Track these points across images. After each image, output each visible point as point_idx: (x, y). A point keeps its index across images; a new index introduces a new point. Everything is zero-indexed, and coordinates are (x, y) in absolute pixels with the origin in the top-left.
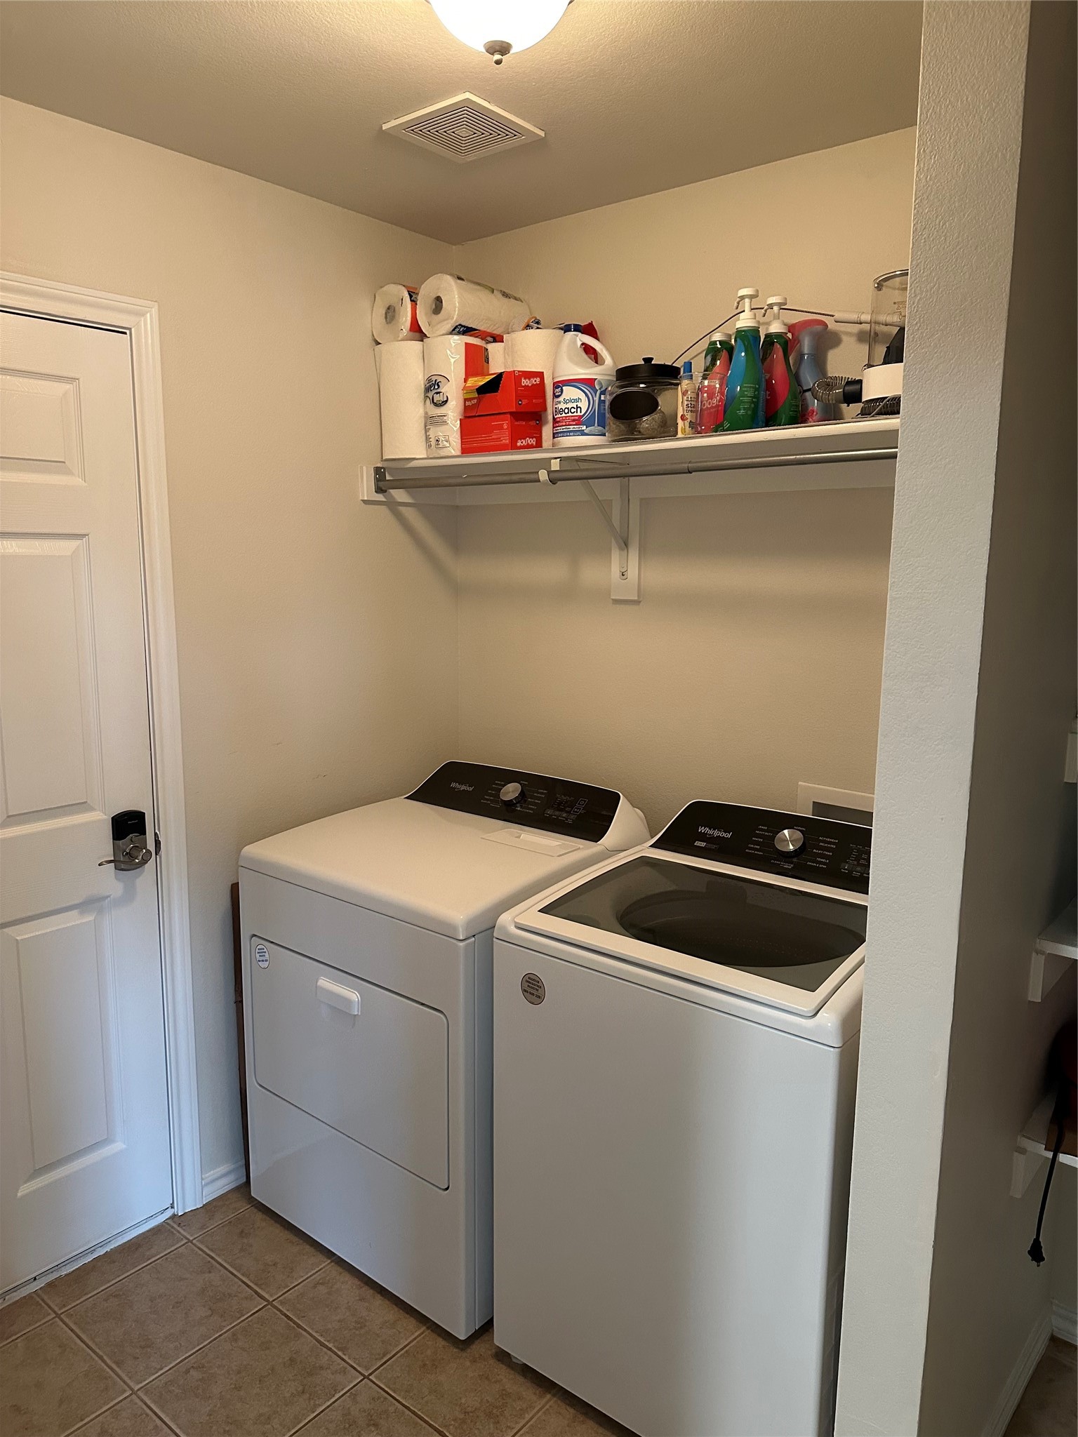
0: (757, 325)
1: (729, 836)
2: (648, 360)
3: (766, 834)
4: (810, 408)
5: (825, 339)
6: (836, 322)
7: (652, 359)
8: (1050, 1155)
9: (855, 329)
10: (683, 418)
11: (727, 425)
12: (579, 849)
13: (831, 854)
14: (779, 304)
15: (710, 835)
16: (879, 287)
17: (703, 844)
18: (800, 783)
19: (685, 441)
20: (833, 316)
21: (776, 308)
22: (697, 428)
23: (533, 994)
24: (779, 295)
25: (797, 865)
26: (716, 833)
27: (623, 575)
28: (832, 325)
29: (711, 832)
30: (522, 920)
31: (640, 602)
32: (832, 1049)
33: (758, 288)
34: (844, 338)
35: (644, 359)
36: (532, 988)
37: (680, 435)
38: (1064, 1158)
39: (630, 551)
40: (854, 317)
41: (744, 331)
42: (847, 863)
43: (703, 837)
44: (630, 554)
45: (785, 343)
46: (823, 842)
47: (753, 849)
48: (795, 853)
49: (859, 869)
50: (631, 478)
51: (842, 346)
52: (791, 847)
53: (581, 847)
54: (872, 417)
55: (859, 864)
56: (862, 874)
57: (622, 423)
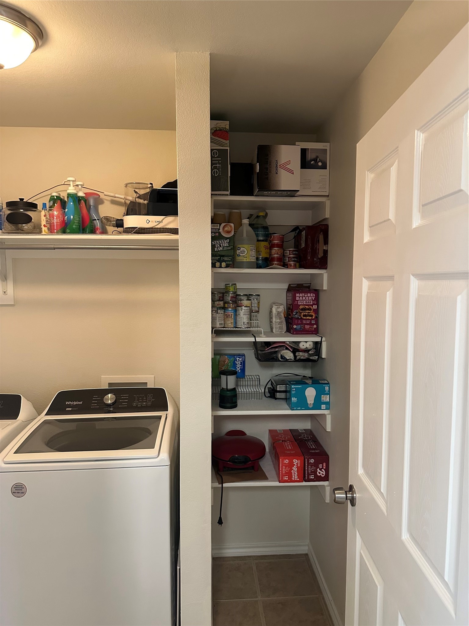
0: (76, 193)
1: (81, 403)
2: (22, 200)
3: (98, 398)
4: (97, 227)
5: (99, 201)
6: (105, 195)
7: (24, 199)
8: (220, 486)
9: (110, 198)
10: (44, 226)
11: (68, 231)
12: (9, 424)
13: (127, 400)
14: (81, 185)
15: (72, 404)
16: (126, 186)
17: (70, 409)
18: (102, 376)
19: (45, 236)
20: (104, 193)
21: (80, 186)
22: (51, 231)
23: (19, 493)
24: (82, 182)
25: (115, 407)
26: (75, 403)
27: (5, 293)
28: (102, 196)
29: (72, 403)
30: (7, 460)
31: (15, 305)
32: (166, 467)
33: (76, 178)
34: (105, 201)
35: (19, 199)
36: (18, 490)
37: (43, 233)
38: (224, 485)
39: (8, 282)
40: (112, 194)
41: (72, 194)
42: (135, 402)
43: (69, 406)
44: (8, 283)
45: (85, 200)
46: (123, 396)
47: (94, 406)
48: (113, 404)
49: (140, 404)
50: (6, 250)
51: (105, 204)
52: (110, 402)
53: (10, 423)
54: (132, 234)
55: (139, 402)
56: (141, 405)
57: (13, 226)
